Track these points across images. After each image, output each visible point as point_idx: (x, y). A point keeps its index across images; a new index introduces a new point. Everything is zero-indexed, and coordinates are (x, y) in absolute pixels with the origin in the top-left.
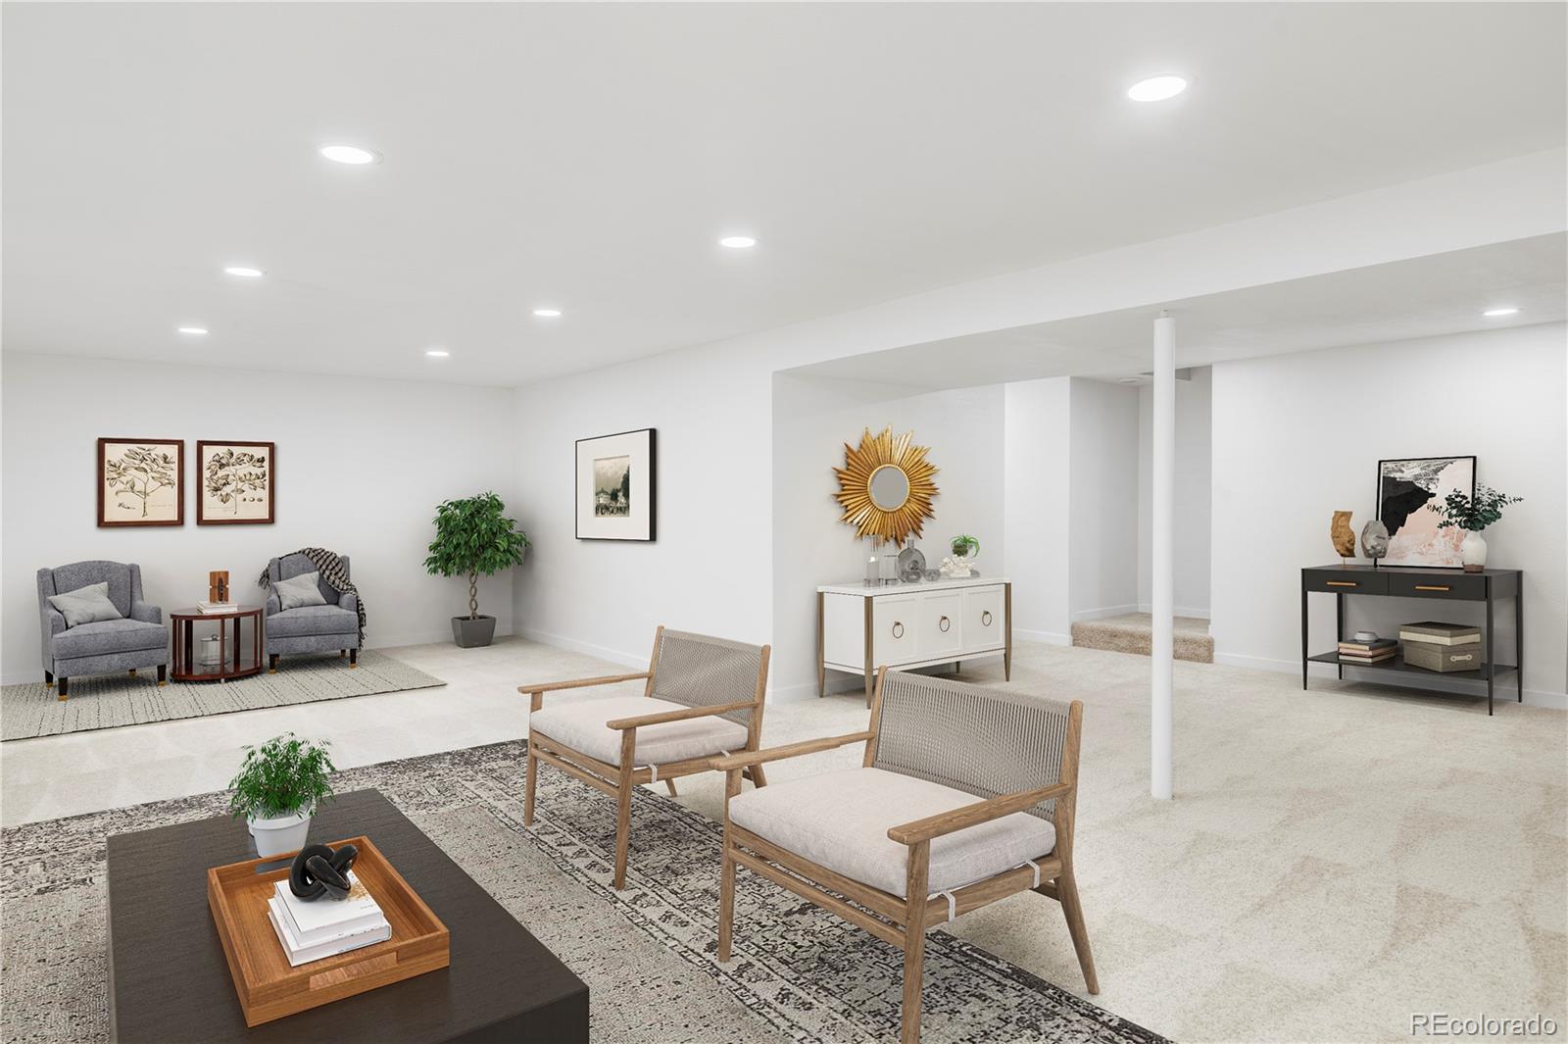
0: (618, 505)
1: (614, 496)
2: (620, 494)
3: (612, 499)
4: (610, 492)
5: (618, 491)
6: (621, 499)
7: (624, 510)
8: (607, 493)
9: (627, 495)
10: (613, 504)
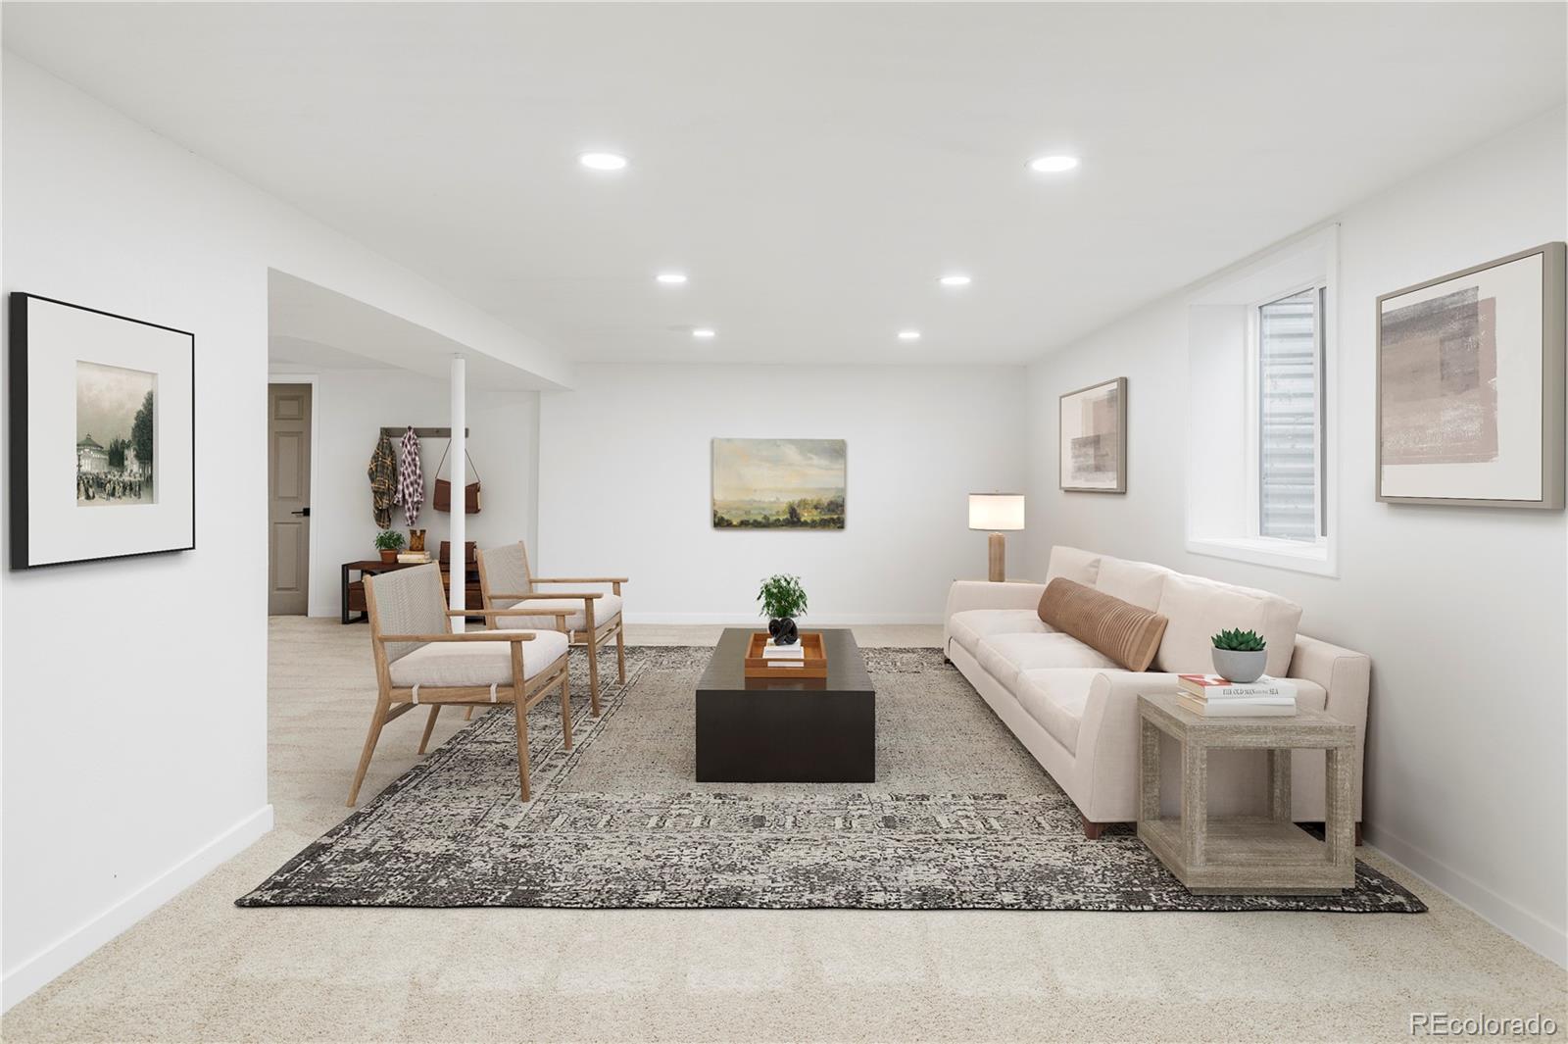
0: (126, 478)
1: (116, 457)
2: (130, 454)
3: (111, 463)
4: (107, 447)
5: (125, 445)
6: (132, 465)
7: (144, 487)
8: (99, 448)
9: (146, 455)
10: (115, 476)
